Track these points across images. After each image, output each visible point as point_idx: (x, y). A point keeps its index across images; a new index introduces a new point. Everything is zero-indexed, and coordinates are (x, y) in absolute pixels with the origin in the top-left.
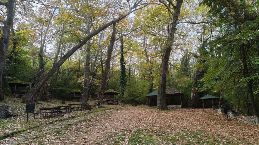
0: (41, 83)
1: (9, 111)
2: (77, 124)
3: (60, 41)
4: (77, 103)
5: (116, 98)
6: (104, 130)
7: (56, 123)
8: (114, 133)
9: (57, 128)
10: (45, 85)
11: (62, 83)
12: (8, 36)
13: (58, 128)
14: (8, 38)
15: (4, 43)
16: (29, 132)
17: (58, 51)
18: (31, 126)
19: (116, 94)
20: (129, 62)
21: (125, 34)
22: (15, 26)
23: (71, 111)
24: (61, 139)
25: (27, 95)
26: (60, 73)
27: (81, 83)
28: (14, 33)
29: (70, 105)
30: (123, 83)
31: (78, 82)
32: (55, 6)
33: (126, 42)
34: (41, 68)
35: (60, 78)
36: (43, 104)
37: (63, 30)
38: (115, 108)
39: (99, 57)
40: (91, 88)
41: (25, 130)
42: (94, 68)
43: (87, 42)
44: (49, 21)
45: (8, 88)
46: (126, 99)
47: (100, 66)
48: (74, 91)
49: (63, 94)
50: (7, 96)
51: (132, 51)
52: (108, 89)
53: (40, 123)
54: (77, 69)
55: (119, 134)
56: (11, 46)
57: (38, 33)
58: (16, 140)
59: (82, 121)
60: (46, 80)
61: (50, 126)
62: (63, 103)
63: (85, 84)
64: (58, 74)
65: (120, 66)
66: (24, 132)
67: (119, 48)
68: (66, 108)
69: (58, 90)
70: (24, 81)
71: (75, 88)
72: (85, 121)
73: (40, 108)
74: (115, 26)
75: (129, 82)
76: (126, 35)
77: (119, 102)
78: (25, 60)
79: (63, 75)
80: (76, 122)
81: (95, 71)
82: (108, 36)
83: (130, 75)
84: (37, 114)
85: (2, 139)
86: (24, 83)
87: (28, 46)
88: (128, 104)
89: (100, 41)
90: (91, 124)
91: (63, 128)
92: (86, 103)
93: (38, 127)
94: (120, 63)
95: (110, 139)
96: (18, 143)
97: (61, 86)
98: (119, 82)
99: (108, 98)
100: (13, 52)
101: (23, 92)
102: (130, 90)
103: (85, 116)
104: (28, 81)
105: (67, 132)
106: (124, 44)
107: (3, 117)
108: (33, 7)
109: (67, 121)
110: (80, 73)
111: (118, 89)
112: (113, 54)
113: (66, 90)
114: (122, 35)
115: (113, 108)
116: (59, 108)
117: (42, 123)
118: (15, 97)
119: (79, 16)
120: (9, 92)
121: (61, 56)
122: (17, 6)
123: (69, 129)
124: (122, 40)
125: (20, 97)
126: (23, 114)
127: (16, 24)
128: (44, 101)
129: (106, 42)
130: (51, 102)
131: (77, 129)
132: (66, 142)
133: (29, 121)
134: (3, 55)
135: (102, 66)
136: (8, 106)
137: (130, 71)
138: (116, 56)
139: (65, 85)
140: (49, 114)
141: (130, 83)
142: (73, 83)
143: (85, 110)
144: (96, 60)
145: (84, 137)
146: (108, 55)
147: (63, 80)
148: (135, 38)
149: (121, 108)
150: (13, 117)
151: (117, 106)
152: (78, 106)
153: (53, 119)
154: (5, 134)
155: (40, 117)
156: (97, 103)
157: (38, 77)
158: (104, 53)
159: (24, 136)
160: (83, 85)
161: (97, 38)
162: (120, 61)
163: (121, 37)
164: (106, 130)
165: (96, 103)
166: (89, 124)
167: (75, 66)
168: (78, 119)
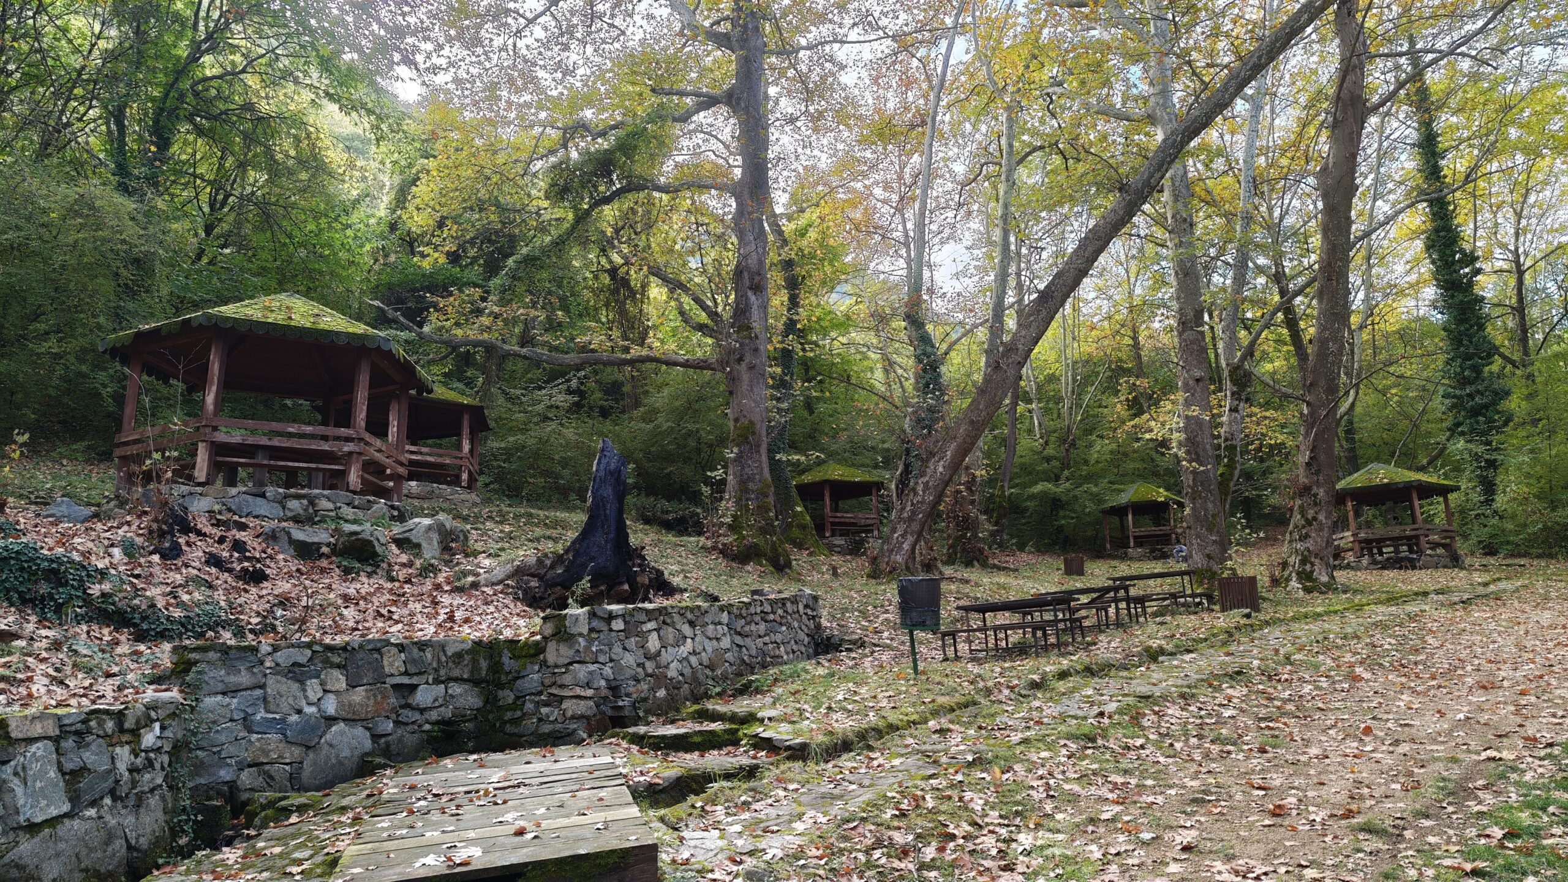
0: (941, 469)
1: (824, 623)
2: (1193, 695)
3: (1005, 217)
4: (1158, 567)
5: (1429, 519)
6: (1396, 743)
7: (1062, 686)
8: (1479, 762)
9: (1075, 717)
10: (964, 479)
11: (1048, 460)
12: (760, 250)
13: (1080, 713)
14: (761, 263)
15: (750, 293)
16: (936, 732)
17: (1002, 278)
18: (941, 700)
19: (1427, 491)
20: (1504, 246)
21: (1442, 44)
22: (780, 193)
23: (1134, 618)
24: (1119, 780)
25: (887, 540)
26: (1029, 401)
27: (1164, 443)
28: (779, 232)
29: (1123, 583)
30: (1475, 412)
31: (1147, 436)
32: (949, 21)
33: (1453, 103)
34: (927, 385)
35: (1030, 431)
36: (967, 582)
37: (1011, 146)
38: (1438, 592)
39: (1261, 261)
40: (1231, 466)
41: (915, 717)
42: (1233, 338)
43: (1168, 175)
44: (929, 120)
45: (799, 509)
46: (1525, 525)
47: (1274, 313)
48: (1124, 498)
49: (1064, 517)
50: (800, 546)
51: (1519, 158)
52: (1354, 464)
53: (981, 685)
54: (1121, 360)
55: (1528, 777)
56: (779, 300)
57: (885, 202)
58: (887, 766)
59: (1216, 677)
60: (965, 449)
61: (1036, 703)
62: (1074, 569)
63: (1192, 444)
64: (1019, 409)
65: (1430, 292)
66: (913, 731)
67: (1407, 163)
68: (1101, 597)
69: (1032, 497)
70: (858, 467)
71: (1126, 478)
72: (1237, 675)
73: (962, 603)
74: (1350, 14)
75: (1530, 397)
76: (1451, 53)
77: (1461, 547)
78: (846, 361)
79: (1046, 411)
80: (1180, 682)
81: (1243, 358)
82: (1303, 100)
83: (1524, 340)
84: (953, 634)
85: (827, 762)
86: (858, 476)
87: (846, 281)
88: (1539, 556)
89: (1250, 145)
90: (1285, 701)
91: (1110, 717)
92: (1216, 568)
93: (975, 703)
94: (1426, 268)
95: (1460, 806)
96: (900, 784)
97: (1044, 472)
98: (1438, 404)
99: (1369, 525)
100: (790, 326)
101: (863, 522)
102: (1544, 456)
103: (1233, 648)
104: (876, 466)
105: (1139, 742)
106: (1445, 120)
107: (803, 649)
108: (842, 67)
109: (1125, 674)
110: (1143, 383)
111: (1439, 455)
112: (1360, 215)
113: (1075, 497)
114: (1415, 60)
115: (1425, 594)
116: (1063, 600)
117: (990, 684)
118: (831, 549)
119: (1093, 33)
120: (804, 527)
121: (1020, 301)
122: (772, 91)
123: (1146, 723)
124: (1423, 93)
125: (855, 550)
126: (886, 634)
127: (782, 184)
128: (968, 564)
129: (1295, 145)
130: (1005, 568)
131: (1201, 726)
132: (1151, 799)
133: (924, 673)
134: (756, 350)
135: (1287, 309)
136: (815, 598)
137: (1520, 309)
138: (1389, 220)
139: (1065, 465)
140: (1015, 637)
141: (1540, 400)
142: (1111, 452)
143: (1217, 607)
144: (1240, 281)
145: (1257, 781)
146: (1326, 230)
147: (1052, 439)
148: (1540, 53)
149: (1492, 588)
150: (849, 650)
151: (1457, 579)
152: (1166, 586)
153: (1042, 660)
154: (831, 733)
155: (971, 651)
156: (1291, 560)
157: (924, 438)
158: (1289, 221)
159: (918, 752)
160: (1181, 453)
161: (1227, 137)
162: (1428, 248)
163: (1411, 79)
164: (1413, 741)
165: (1284, 565)
166: (1270, 699)
167: (1106, 343)
168: (1193, 665)
